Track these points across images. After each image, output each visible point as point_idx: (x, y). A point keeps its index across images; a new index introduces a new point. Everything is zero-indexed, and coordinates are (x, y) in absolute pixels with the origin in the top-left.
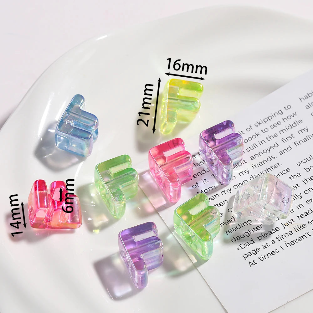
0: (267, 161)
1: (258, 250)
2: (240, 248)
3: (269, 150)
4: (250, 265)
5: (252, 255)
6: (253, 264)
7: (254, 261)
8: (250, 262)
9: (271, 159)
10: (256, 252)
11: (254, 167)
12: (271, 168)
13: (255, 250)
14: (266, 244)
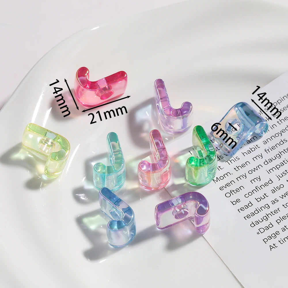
0: (280, 144)
1: (277, 233)
2: (260, 232)
3: (281, 134)
4: (271, 249)
5: (271, 238)
6: (273, 247)
7: (274, 245)
8: (270, 246)
9: (284, 143)
10: (275, 235)
11: (267, 151)
12: (284, 151)
13: (274, 234)
14: (285, 227)
